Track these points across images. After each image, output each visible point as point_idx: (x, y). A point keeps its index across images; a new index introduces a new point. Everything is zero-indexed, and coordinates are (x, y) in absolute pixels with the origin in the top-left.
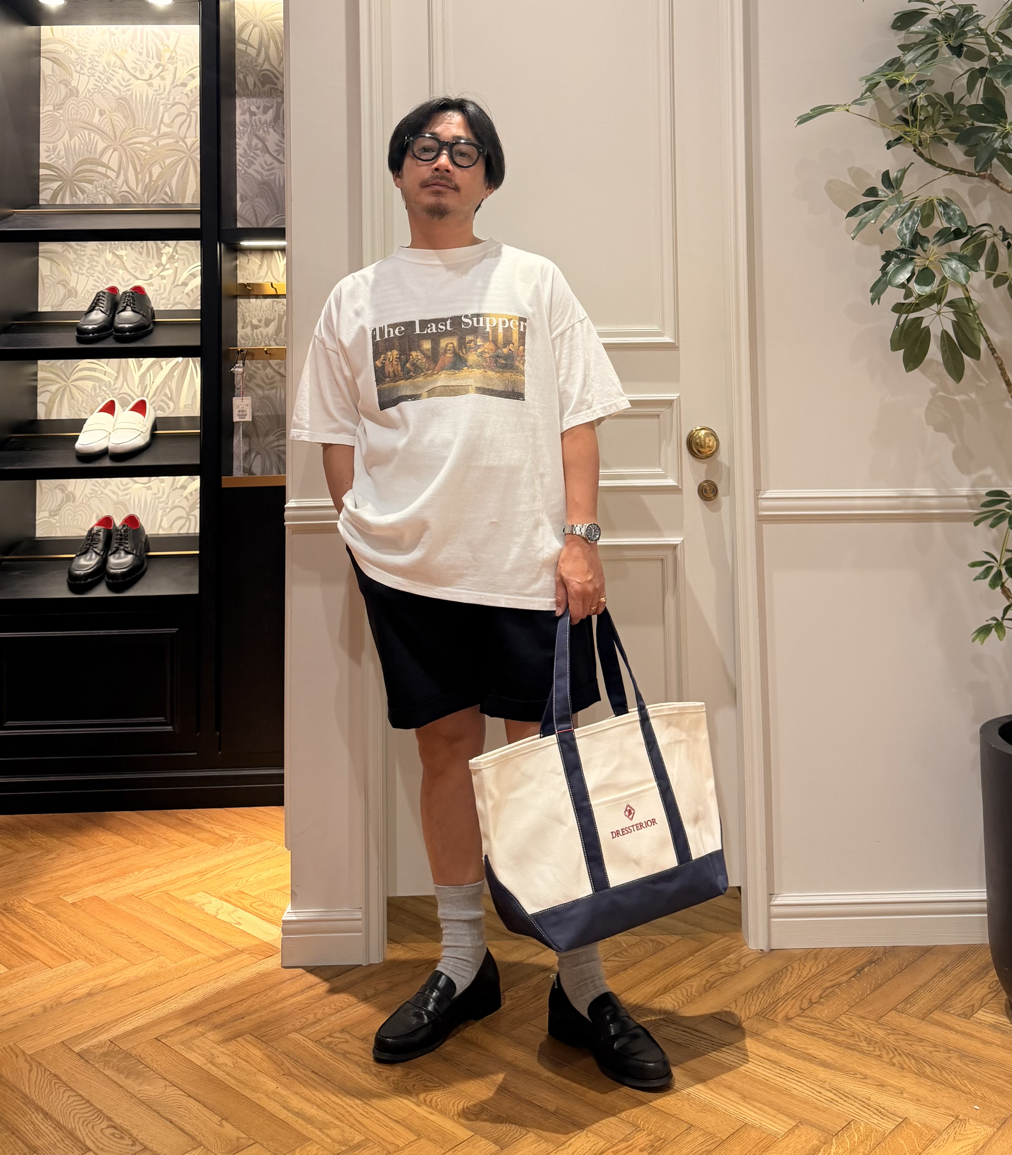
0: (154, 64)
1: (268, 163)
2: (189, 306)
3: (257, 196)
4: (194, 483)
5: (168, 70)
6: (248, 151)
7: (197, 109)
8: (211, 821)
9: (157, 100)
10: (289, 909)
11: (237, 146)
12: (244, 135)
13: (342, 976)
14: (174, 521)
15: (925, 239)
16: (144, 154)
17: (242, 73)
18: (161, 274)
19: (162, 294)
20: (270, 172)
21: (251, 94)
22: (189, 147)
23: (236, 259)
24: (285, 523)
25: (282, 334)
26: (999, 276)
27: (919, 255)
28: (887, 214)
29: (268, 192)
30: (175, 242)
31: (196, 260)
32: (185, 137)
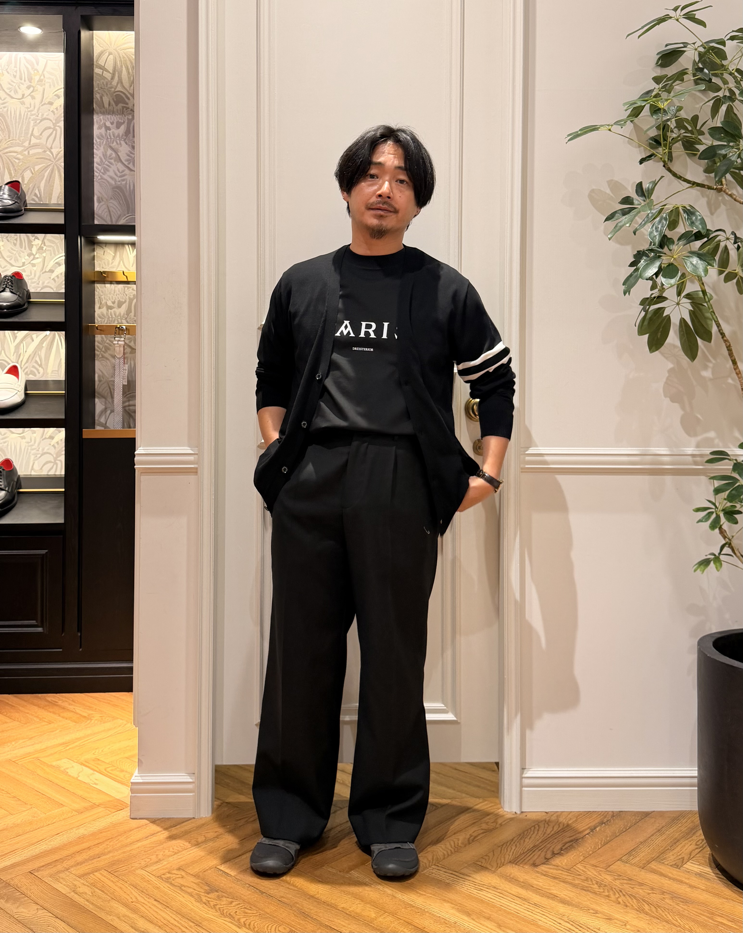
0: (26, 86)
1: (121, 171)
2: (55, 289)
3: (111, 198)
4: (60, 434)
5: (37, 90)
6: (104, 160)
7: (62, 124)
8: (73, 703)
9: (29, 116)
10: (136, 773)
11: (95, 156)
12: (100, 146)
13: (178, 827)
14: (44, 464)
15: (671, 241)
16: (17, 161)
17: (99, 93)
18: (31, 262)
19: (33, 279)
20: (122, 178)
21: (107, 112)
22: (55, 156)
23: (94, 250)
24: (135, 467)
25: (132, 314)
26: (729, 272)
27: (665, 254)
28: (639, 220)
29: (120, 196)
30: (43, 235)
31: (63, 251)
32: (51, 148)
